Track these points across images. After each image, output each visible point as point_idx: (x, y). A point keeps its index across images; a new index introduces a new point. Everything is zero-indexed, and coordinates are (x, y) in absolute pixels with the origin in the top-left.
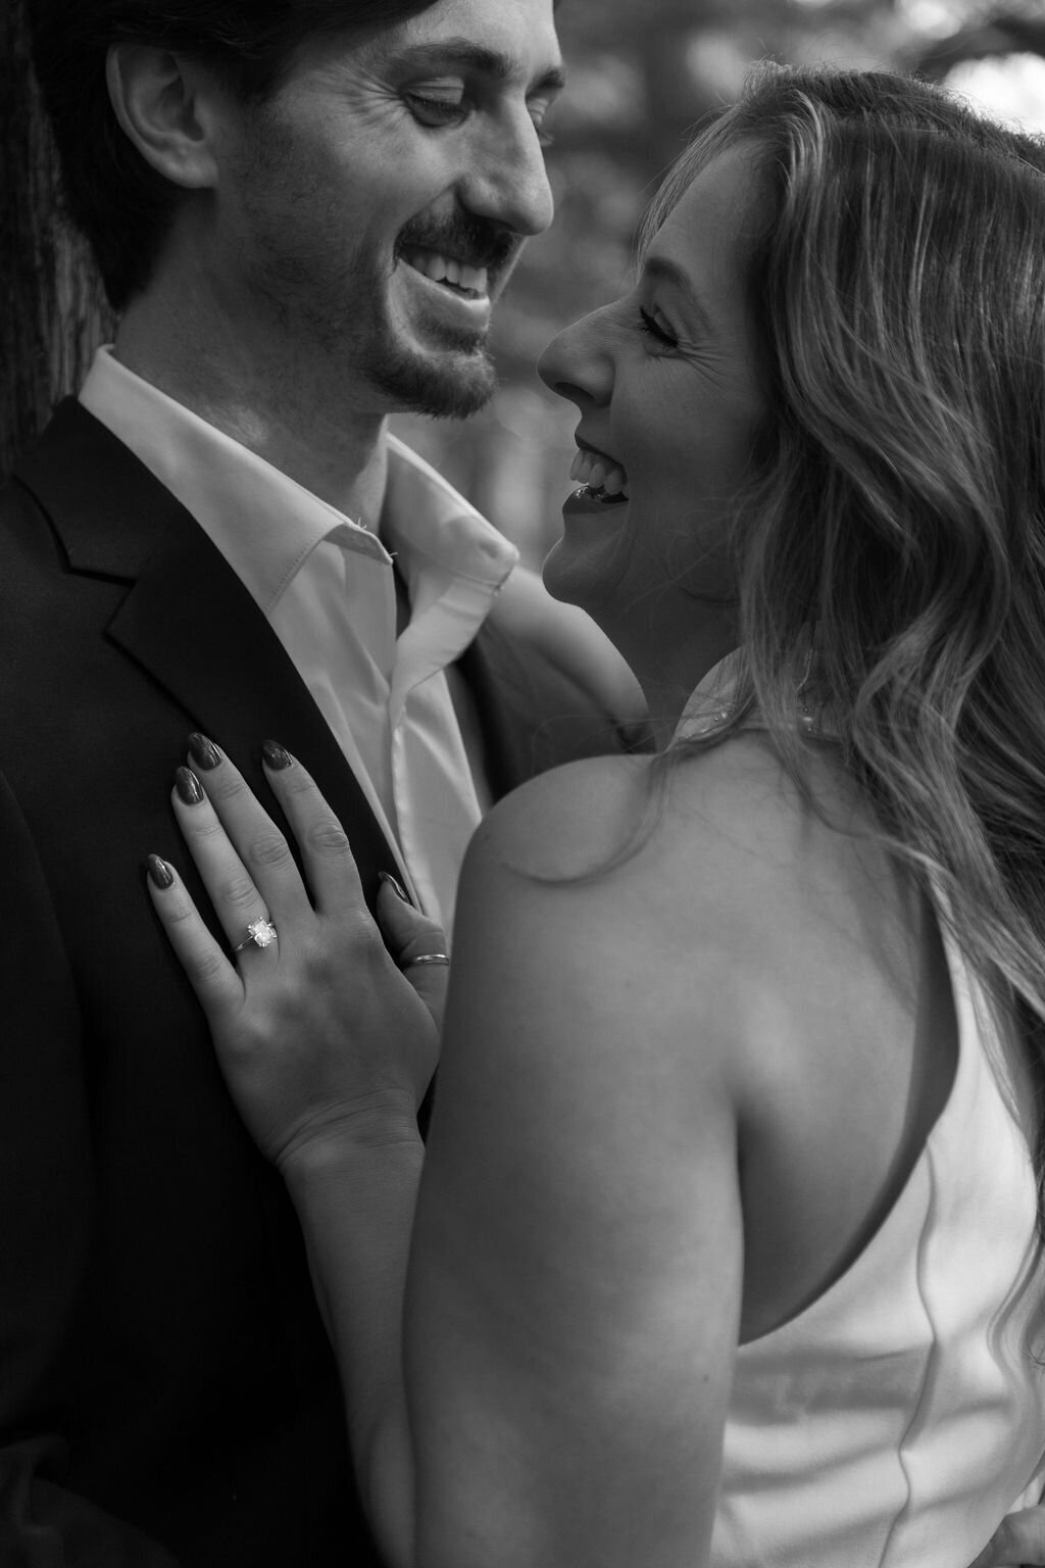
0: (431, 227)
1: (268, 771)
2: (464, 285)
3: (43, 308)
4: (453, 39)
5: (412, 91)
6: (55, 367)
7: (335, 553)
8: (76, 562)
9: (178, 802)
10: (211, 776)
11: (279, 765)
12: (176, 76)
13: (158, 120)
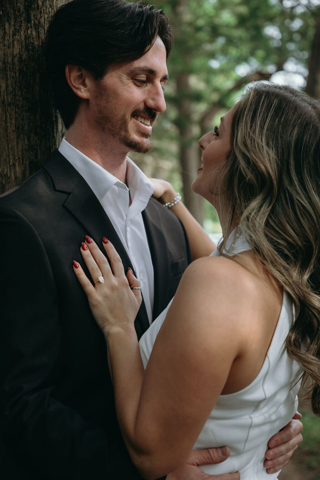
0: (139, 110)
1: (104, 244)
2: (145, 123)
3: (55, 130)
5: (135, 78)
6: (57, 144)
7: (116, 188)
8: (57, 189)
9: (81, 250)
10: (90, 245)
11: (106, 243)
12: (81, 73)
13: (77, 82)
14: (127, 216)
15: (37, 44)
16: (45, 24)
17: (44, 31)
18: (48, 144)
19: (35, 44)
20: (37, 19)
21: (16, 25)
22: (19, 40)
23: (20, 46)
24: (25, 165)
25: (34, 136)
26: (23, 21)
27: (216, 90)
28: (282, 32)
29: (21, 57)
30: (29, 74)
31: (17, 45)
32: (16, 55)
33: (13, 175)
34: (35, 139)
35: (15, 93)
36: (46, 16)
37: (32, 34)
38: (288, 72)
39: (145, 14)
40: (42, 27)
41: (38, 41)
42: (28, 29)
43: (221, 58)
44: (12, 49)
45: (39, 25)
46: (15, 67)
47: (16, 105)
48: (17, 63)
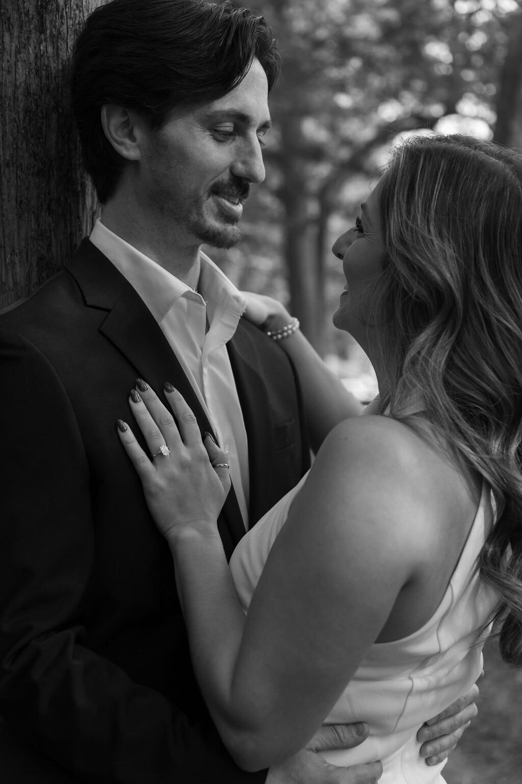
0: (222, 183)
1: (166, 393)
3: (81, 206)
4: (231, 109)
5: (214, 128)
6: (84, 228)
7: (184, 301)
8: (88, 303)
9: (131, 402)
11: (170, 391)
12: (127, 118)
13: (119, 133)
14: (202, 350)
15: (55, 67)
16: (67, 35)
17: (66, 46)
18: (69, 229)
19: (51, 68)
20: (55, 27)
21: (22, 37)
22: (25, 60)
23: (27, 70)
24: (31, 264)
25: (46, 215)
26: (33, 31)
27: (346, 142)
28: (453, 51)
29: (27, 89)
30: (40, 114)
31: (22, 69)
32: (20, 85)
33: (11, 280)
34: (47, 221)
35: (17, 147)
36: (70, 22)
37: (47, 50)
38: (464, 116)
39: (234, 24)
40: (63, 39)
41: (57, 62)
42: (40, 43)
43: (354, 91)
44: (14, 75)
45: (58, 37)
46: (18, 104)
47: (18, 164)
48: (21, 97)
